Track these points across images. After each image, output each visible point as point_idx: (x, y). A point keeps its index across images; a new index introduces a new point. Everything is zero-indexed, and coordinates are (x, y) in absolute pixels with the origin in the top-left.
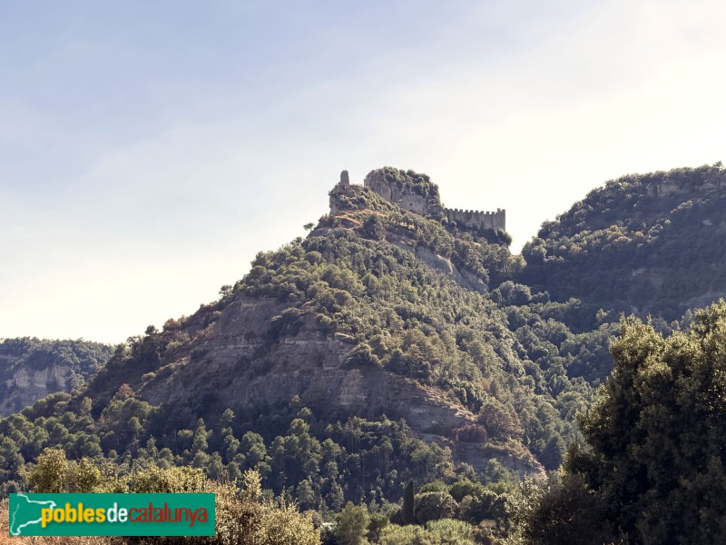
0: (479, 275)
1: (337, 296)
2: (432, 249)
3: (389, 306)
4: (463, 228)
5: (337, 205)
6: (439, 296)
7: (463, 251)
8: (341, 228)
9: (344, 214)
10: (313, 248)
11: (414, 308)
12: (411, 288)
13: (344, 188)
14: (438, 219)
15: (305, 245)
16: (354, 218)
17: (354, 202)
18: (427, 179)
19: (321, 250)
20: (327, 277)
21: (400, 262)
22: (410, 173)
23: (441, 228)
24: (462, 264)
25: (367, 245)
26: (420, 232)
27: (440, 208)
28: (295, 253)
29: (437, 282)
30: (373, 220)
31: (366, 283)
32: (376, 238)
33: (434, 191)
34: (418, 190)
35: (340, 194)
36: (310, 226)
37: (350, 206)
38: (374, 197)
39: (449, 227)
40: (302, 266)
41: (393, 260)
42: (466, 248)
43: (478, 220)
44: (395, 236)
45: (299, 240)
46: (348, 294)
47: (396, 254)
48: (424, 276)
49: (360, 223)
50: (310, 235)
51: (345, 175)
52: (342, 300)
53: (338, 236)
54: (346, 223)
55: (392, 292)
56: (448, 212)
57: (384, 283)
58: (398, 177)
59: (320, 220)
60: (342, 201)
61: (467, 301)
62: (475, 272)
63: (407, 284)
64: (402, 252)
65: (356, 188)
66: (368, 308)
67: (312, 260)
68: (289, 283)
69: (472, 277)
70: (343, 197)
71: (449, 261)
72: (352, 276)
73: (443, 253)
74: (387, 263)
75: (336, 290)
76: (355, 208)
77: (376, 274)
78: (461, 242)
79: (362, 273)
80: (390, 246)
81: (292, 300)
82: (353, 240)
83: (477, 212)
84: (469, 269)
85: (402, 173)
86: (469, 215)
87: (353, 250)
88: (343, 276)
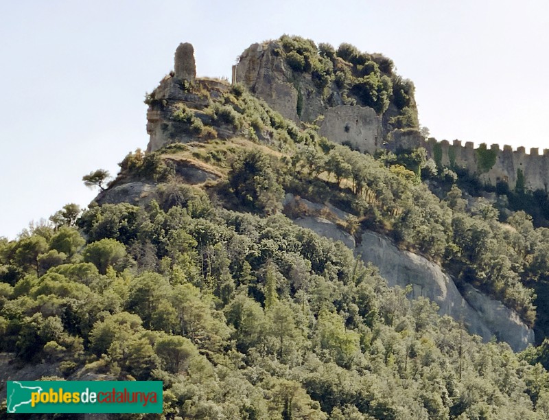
0: (511, 304)
1: (163, 349)
2: (396, 237)
3: (291, 377)
4: (473, 187)
5: (165, 128)
6: (412, 354)
7: (472, 245)
8: (174, 184)
9: (181, 149)
10: (106, 231)
11: (351, 382)
12: (344, 333)
13: (183, 87)
14: (412, 164)
15: (85, 223)
16: (207, 160)
17: (208, 120)
18: (385, 66)
19: (126, 236)
20: (138, 302)
21: (318, 268)
22: (345, 52)
23: (418, 186)
24: (470, 277)
25: (237, 225)
26: (366, 198)
27: (416, 137)
28: (60, 243)
29: (409, 320)
30: (251, 166)
31: (234, 318)
32: (259, 210)
33: (402, 96)
34: (363, 94)
35: (173, 99)
36: (98, 177)
37: (197, 130)
38: (255, 108)
39: (440, 184)
40: (79, 274)
41: (300, 263)
42: (478, 235)
43: (510, 168)
44: (306, 205)
45: (70, 211)
46: (187, 345)
47: (308, 250)
48: (376, 304)
49: (221, 173)
50: (99, 200)
51: (185, 55)
52: (174, 360)
53: (168, 202)
54: (185, 171)
55: (298, 342)
56: (437, 148)
57: (279, 318)
58: (315, 61)
59: (124, 165)
60: (177, 120)
61: (480, 368)
62: (500, 296)
63: (334, 323)
64: (323, 243)
65: (211, 85)
66: (237, 380)
67: (101, 260)
68: (45, 316)
69: (492, 309)
70: (180, 110)
71: (436, 269)
72: (201, 302)
73: (424, 247)
74: (287, 271)
75: (161, 336)
76: (209, 136)
77: (259, 297)
78: (468, 222)
79: (223, 294)
80: (293, 228)
81: (53, 358)
82: (203, 214)
83: (507, 148)
84: (487, 288)
85: (326, 51)
86: (488, 155)
87: (203, 238)
88: (177, 302)
